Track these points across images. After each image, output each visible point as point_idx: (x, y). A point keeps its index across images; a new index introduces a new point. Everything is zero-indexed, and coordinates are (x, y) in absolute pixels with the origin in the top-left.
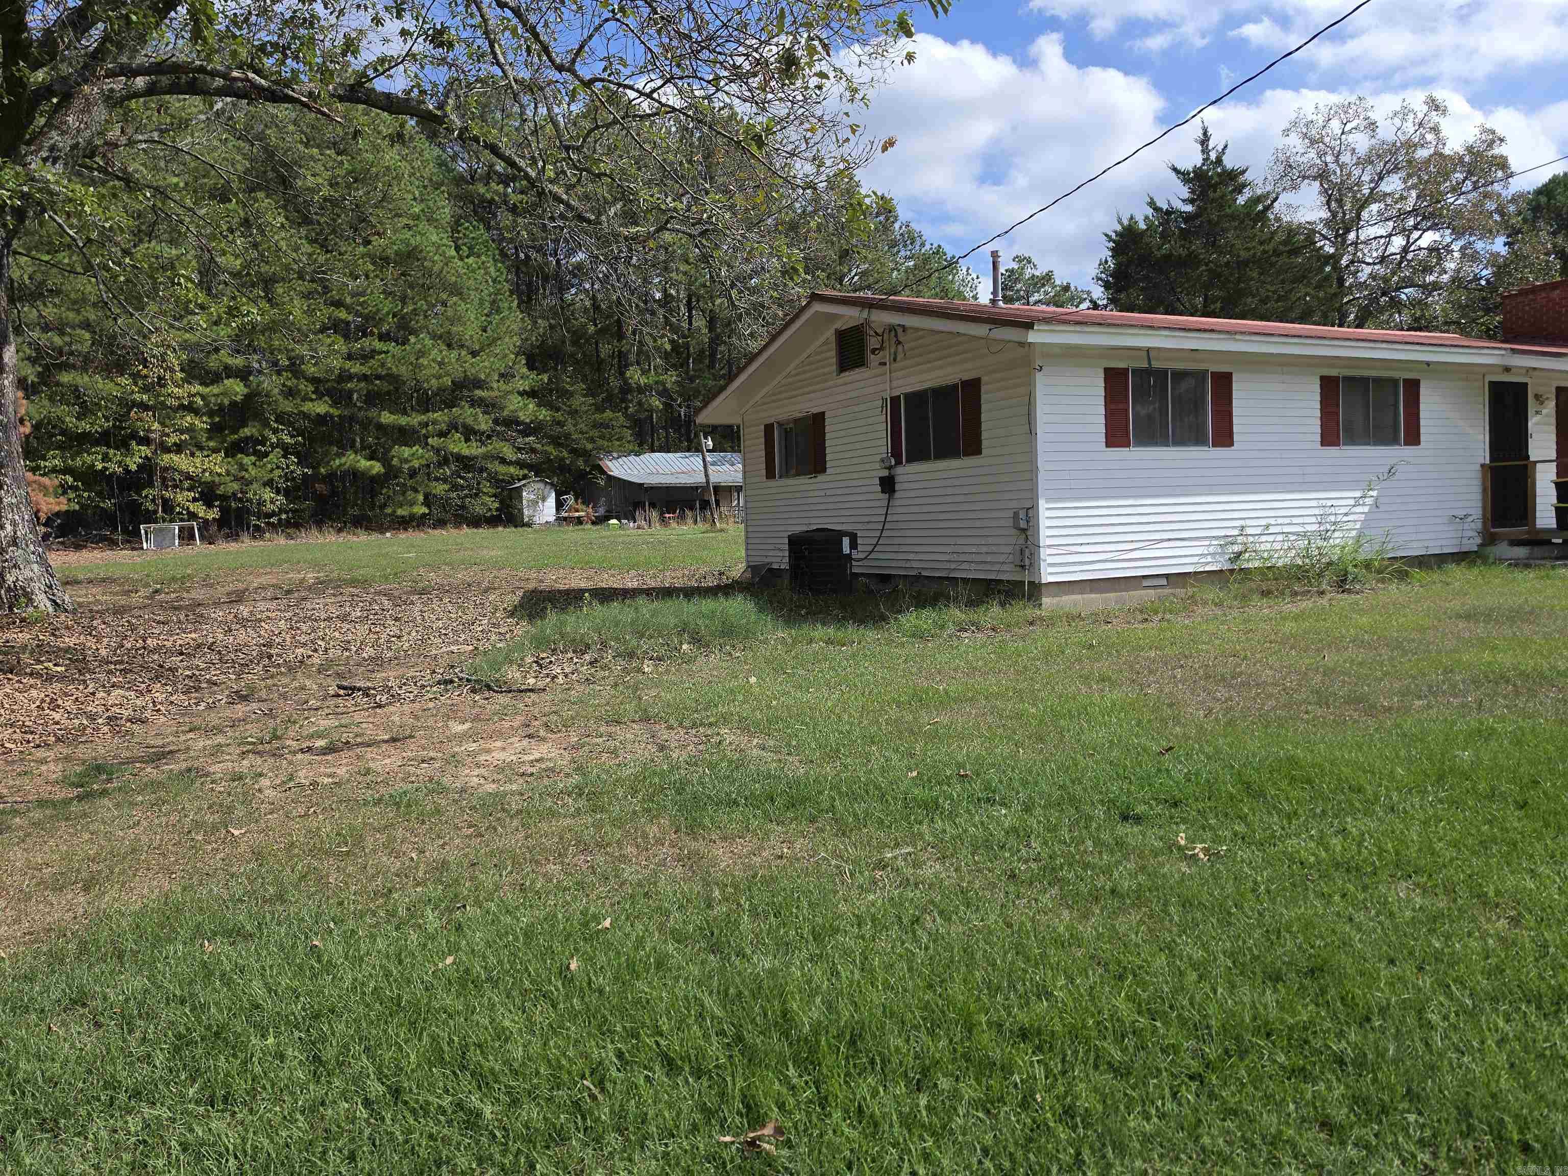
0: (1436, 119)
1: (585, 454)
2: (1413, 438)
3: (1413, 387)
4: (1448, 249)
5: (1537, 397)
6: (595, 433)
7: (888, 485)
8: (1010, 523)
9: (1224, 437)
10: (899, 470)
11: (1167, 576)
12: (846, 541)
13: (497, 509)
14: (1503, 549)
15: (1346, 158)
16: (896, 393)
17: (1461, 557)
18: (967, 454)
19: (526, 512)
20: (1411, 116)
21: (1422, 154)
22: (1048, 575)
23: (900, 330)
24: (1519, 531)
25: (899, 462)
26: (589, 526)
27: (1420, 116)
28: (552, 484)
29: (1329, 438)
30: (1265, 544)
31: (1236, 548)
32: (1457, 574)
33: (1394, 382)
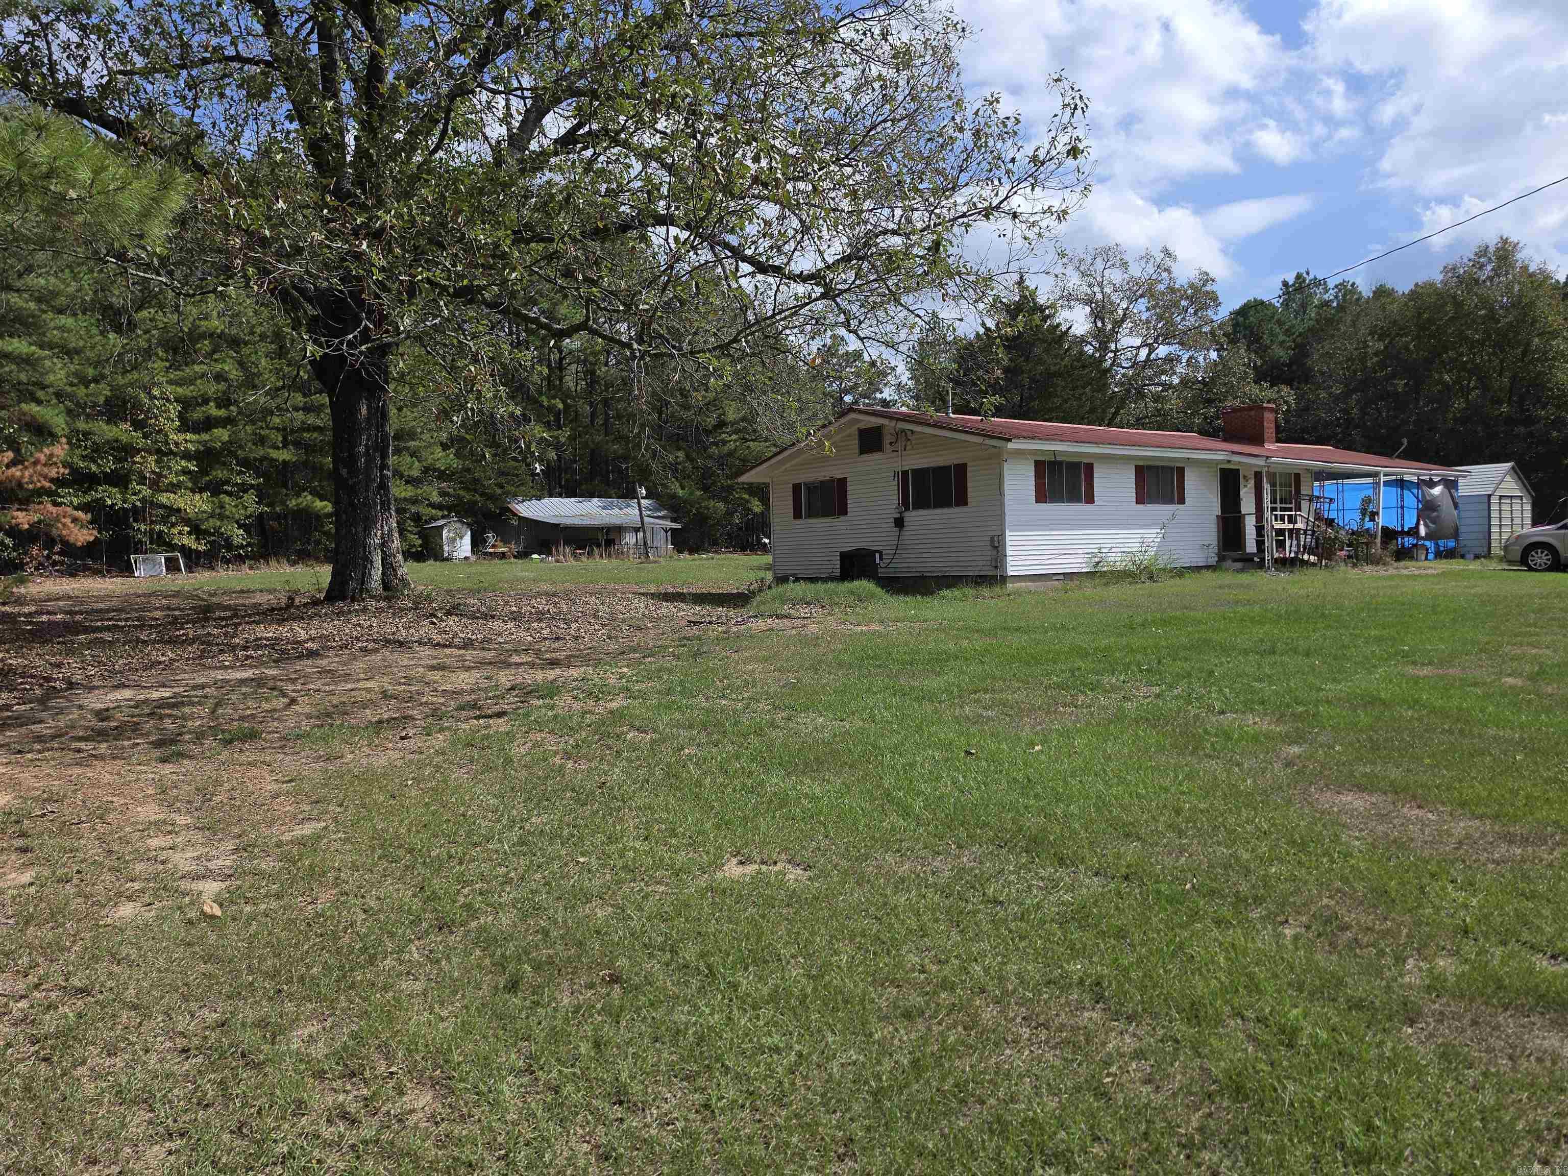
0: (1169, 263)
1: (491, 497)
2: (1182, 500)
3: (1181, 471)
4: (1178, 359)
5: (1245, 477)
6: (502, 480)
7: (899, 523)
8: (988, 543)
9: (1090, 499)
10: (906, 514)
11: (1064, 574)
12: (877, 555)
13: (420, 546)
14: (1229, 562)
15: (1108, 290)
16: (906, 468)
17: (1208, 567)
18: (957, 505)
19: (446, 548)
20: (1152, 260)
21: (1161, 287)
22: (1011, 571)
23: (909, 433)
24: (1238, 554)
25: (907, 509)
26: (512, 560)
27: (1159, 260)
28: (468, 524)
29: (1140, 500)
30: (1112, 557)
31: (1097, 560)
32: (1208, 575)
33: (1172, 468)
